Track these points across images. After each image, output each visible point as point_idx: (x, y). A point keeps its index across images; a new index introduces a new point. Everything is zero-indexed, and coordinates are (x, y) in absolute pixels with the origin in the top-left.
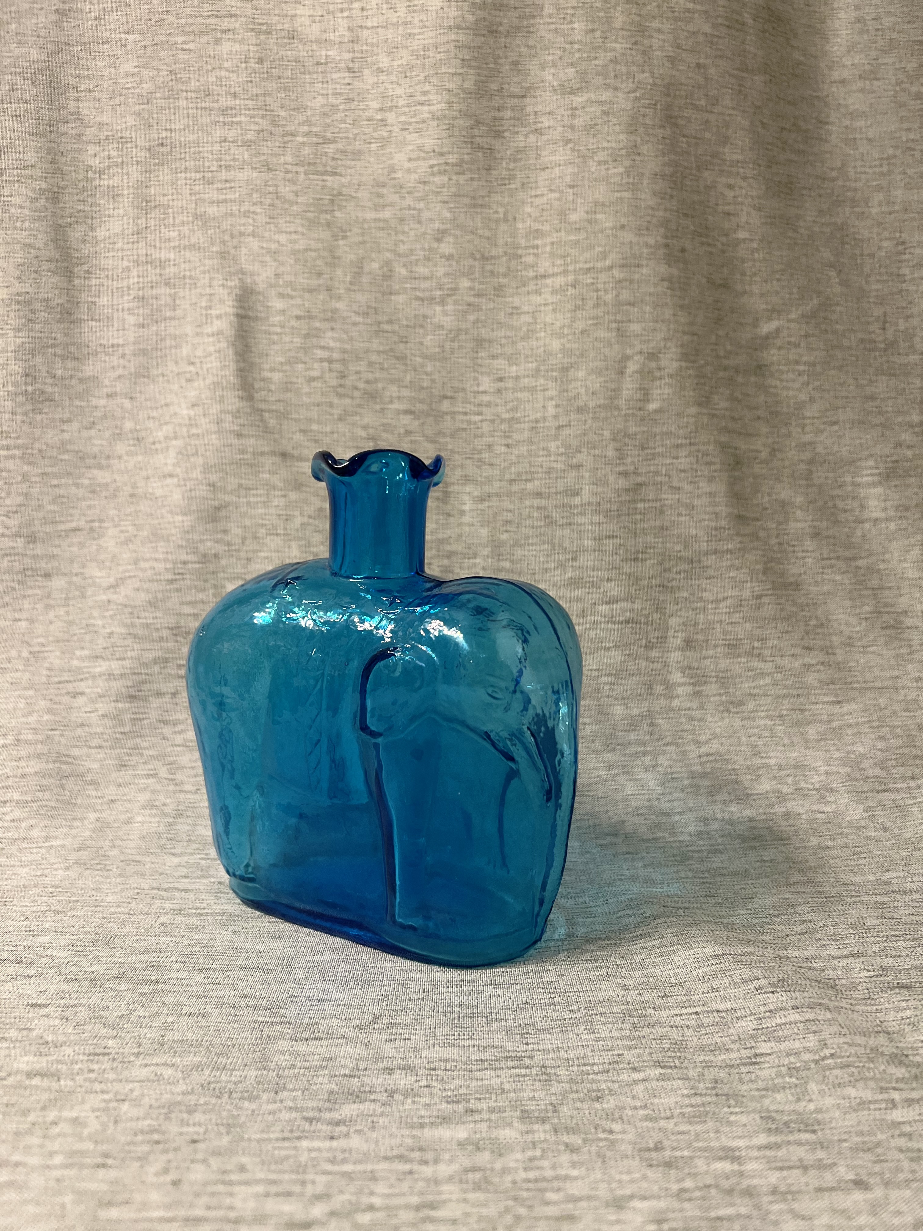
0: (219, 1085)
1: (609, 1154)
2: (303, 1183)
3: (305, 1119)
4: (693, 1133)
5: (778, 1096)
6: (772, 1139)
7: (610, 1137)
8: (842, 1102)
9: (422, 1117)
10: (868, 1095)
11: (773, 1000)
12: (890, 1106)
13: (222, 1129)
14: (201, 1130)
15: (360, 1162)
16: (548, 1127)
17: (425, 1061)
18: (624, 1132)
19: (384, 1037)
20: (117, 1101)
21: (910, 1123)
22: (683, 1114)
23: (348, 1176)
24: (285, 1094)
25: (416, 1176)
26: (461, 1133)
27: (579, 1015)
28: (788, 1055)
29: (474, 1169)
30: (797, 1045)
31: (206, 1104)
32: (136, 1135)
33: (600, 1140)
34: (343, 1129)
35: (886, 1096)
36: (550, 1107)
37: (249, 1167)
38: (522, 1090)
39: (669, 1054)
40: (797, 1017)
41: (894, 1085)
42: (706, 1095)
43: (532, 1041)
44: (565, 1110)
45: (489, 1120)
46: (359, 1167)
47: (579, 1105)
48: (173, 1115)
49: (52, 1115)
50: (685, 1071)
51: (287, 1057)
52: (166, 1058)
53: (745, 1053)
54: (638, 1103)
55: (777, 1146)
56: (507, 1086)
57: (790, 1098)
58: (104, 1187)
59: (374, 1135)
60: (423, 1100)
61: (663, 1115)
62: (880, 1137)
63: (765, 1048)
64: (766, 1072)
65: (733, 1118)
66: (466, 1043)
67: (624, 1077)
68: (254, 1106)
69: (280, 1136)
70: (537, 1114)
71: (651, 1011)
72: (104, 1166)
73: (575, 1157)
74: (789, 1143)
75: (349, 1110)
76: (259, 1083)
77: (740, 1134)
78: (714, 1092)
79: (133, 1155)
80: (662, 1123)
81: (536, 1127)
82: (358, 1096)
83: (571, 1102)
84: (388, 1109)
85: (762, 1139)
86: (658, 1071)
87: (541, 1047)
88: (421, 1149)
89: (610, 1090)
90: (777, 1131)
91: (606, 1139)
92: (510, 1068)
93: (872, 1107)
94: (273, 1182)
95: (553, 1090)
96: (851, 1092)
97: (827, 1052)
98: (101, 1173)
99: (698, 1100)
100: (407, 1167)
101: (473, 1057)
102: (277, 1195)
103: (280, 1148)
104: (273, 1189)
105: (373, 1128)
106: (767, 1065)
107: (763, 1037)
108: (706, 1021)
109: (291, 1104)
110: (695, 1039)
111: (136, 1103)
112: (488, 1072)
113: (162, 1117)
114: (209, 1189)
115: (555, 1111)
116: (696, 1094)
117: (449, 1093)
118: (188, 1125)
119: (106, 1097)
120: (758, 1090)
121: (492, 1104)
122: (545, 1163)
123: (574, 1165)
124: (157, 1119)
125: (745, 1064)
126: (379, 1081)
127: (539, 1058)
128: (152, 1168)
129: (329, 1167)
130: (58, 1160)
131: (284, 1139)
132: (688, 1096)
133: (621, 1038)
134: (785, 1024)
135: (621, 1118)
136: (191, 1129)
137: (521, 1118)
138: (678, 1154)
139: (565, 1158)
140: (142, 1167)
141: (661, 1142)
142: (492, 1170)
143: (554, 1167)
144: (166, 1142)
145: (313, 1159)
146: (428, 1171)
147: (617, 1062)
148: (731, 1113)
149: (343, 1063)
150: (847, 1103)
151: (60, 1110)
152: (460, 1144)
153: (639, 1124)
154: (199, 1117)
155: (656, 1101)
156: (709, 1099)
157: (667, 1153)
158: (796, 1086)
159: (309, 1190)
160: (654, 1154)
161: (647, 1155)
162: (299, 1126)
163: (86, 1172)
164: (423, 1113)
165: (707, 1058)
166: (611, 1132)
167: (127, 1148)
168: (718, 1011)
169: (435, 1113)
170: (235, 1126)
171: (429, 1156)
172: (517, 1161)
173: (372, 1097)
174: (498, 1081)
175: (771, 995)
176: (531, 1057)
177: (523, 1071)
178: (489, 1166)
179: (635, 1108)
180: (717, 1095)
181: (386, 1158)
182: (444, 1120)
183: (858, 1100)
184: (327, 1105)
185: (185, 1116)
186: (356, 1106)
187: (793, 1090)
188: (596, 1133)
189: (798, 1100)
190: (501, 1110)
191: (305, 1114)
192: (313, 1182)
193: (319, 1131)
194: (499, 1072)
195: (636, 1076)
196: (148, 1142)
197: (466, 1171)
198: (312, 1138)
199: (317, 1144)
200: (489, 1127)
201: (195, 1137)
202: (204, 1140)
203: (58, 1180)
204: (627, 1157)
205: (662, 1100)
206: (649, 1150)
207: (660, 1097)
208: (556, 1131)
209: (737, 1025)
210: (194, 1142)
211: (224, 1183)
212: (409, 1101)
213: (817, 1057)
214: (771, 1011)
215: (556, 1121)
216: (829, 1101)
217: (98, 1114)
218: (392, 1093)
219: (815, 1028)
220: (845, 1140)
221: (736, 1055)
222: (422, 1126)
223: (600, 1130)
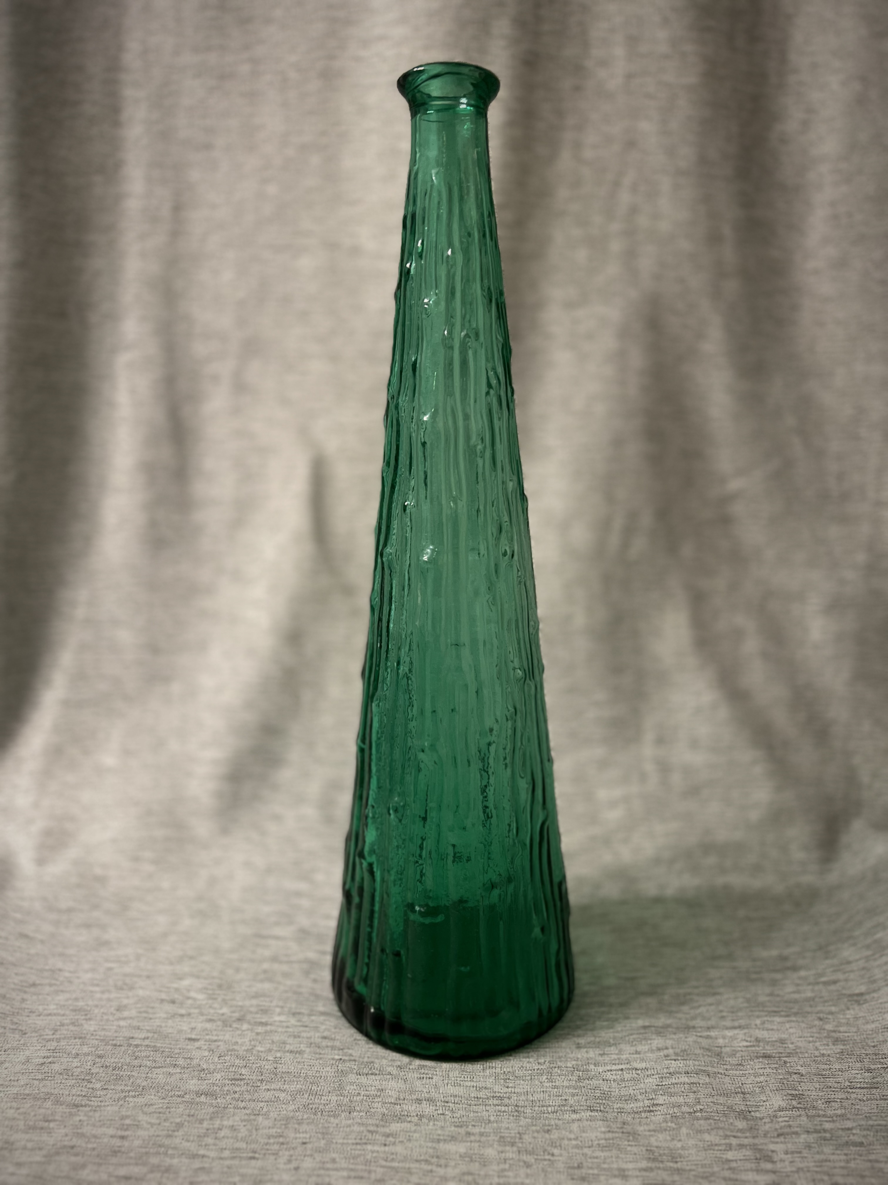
0: (314, 1106)
1: (549, 1169)
2: (370, 1172)
3: (369, 1131)
4: (603, 1158)
5: (661, 1136)
6: (650, 1165)
7: (552, 1158)
8: (699, 1143)
9: (439, 1135)
10: (716, 1140)
11: (674, 1065)
12: (728, 1148)
13: (320, 1136)
14: (308, 1136)
15: (402, 1161)
16: (515, 1149)
17: (442, 1096)
18: (561, 1155)
19: (416, 1075)
20: (255, 1115)
21: (736, 1161)
22: (599, 1145)
23: (396, 1170)
24: (355, 1114)
25: (434, 1174)
26: (462, 1148)
27: (543, 1067)
28: (674, 1107)
29: (469, 1173)
30: (681, 1100)
31: (307, 1119)
32: (269, 1138)
33: (545, 1160)
34: (391, 1139)
35: (727, 1141)
36: (518, 1135)
37: (338, 1160)
38: (502, 1122)
39: (598, 1101)
40: (687, 1080)
41: (734, 1134)
42: (616, 1132)
43: (511, 1085)
44: (527, 1138)
45: (480, 1141)
46: (401, 1165)
47: (536, 1135)
48: (290, 1126)
49: (217, 1123)
50: (606, 1114)
51: (355, 1087)
52: (279, 1085)
53: (647, 1103)
54: (572, 1136)
55: (651, 1169)
56: (492, 1118)
57: (668, 1138)
58: (256, 1172)
59: (410, 1145)
60: (439, 1124)
61: (587, 1145)
62: (716, 1169)
63: (661, 1100)
64: (657, 1118)
65: (629, 1148)
66: (469, 1084)
67: (566, 1116)
68: (337, 1121)
69: (354, 1141)
70: (509, 1139)
71: (592, 1067)
72: (253, 1158)
73: (529, 1171)
74: (659, 1168)
75: (395, 1127)
76: (338, 1105)
77: (631, 1160)
78: (621, 1130)
79: (270, 1152)
80: (586, 1150)
81: (508, 1148)
82: (400, 1118)
83: (531, 1133)
84: (419, 1128)
85: (644, 1164)
86: (589, 1113)
87: (516, 1090)
88: (438, 1157)
89: (556, 1125)
90: (654, 1160)
91: (549, 1160)
92: (495, 1105)
93: (716, 1148)
94: (352, 1170)
95: (521, 1123)
96: (707, 1137)
97: (698, 1107)
98: (253, 1162)
99: (610, 1135)
100: (429, 1167)
101: (472, 1095)
102: (355, 1177)
103: (355, 1150)
104: (353, 1174)
105: (409, 1140)
106: (659, 1113)
107: (661, 1092)
108: (627, 1076)
109: (359, 1121)
110: (617, 1090)
111: (266, 1115)
112: (481, 1107)
113: (283, 1127)
114: (315, 1173)
115: (520, 1138)
116: (609, 1131)
117: (456, 1120)
118: (300, 1133)
119: (248, 1112)
120: (649, 1131)
121: (483, 1130)
122: (510, 1174)
123: (527, 1176)
124: (280, 1128)
125: (645, 1111)
126: (413, 1108)
127: (514, 1097)
128: (282, 1161)
129: (384, 1163)
130: (226, 1154)
131: (357, 1144)
132: (604, 1132)
133: (568, 1087)
134: (677, 1084)
135: (560, 1146)
136: (301, 1135)
137: (499, 1141)
138: (591, 1171)
139: (522, 1172)
140: (276, 1159)
141: (582, 1163)
142: (479, 1175)
143: (516, 1176)
144: (288, 1143)
145: (375, 1157)
146: (441, 1171)
147: (564, 1105)
148: (629, 1145)
149: (390, 1094)
150: (701, 1144)
151: (221, 1120)
152: (461, 1156)
153: (570, 1151)
154: (304, 1127)
155: (584, 1135)
156: (617, 1135)
157: (584, 1171)
158: (674, 1129)
159: (373, 1176)
160: (576, 1171)
161: (572, 1171)
162: (365, 1136)
163: (244, 1162)
164: (439, 1132)
165: (622, 1106)
166: (553, 1155)
167: (265, 1147)
168: (636, 1069)
169: (447, 1133)
170: (327, 1134)
171: (443, 1162)
172: (494, 1170)
173: (409, 1119)
174: (487, 1114)
175: (673, 1062)
176: (509, 1098)
177: (503, 1108)
178: (477, 1172)
179: (570, 1139)
180: (623, 1133)
181: (417, 1161)
182: (453, 1138)
183: (709, 1143)
184: (381, 1123)
185: (296, 1126)
186: (399, 1125)
187: (671, 1133)
188: (544, 1155)
189: (673, 1139)
190: (488, 1135)
191: (369, 1128)
192: (375, 1171)
193: (378, 1140)
194: (488, 1108)
195: (574, 1116)
196: (278, 1143)
197: (464, 1174)
198: (374, 1144)
199: (376, 1148)
200: (479, 1146)
201: (304, 1141)
202: (310, 1142)
203: (229, 1167)
204: (560, 1172)
205: (587, 1135)
206: (574, 1168)
207: (587, 1132)
208: (519, 1152)
209: (646, 1081)
210: (304, 1143)
211: (324, 1169)
212: (431, 1123)
213: (692, 1110)
214: (670, 1073)
215: (520, 1145)
216: (691, 1142)
217: (244, 1123)
218: (421, 1117)
219: (695, 1089)
220: (694, 1170)
221: (641, 1104)
222: (439, 1141)
223: (546, 1153)
